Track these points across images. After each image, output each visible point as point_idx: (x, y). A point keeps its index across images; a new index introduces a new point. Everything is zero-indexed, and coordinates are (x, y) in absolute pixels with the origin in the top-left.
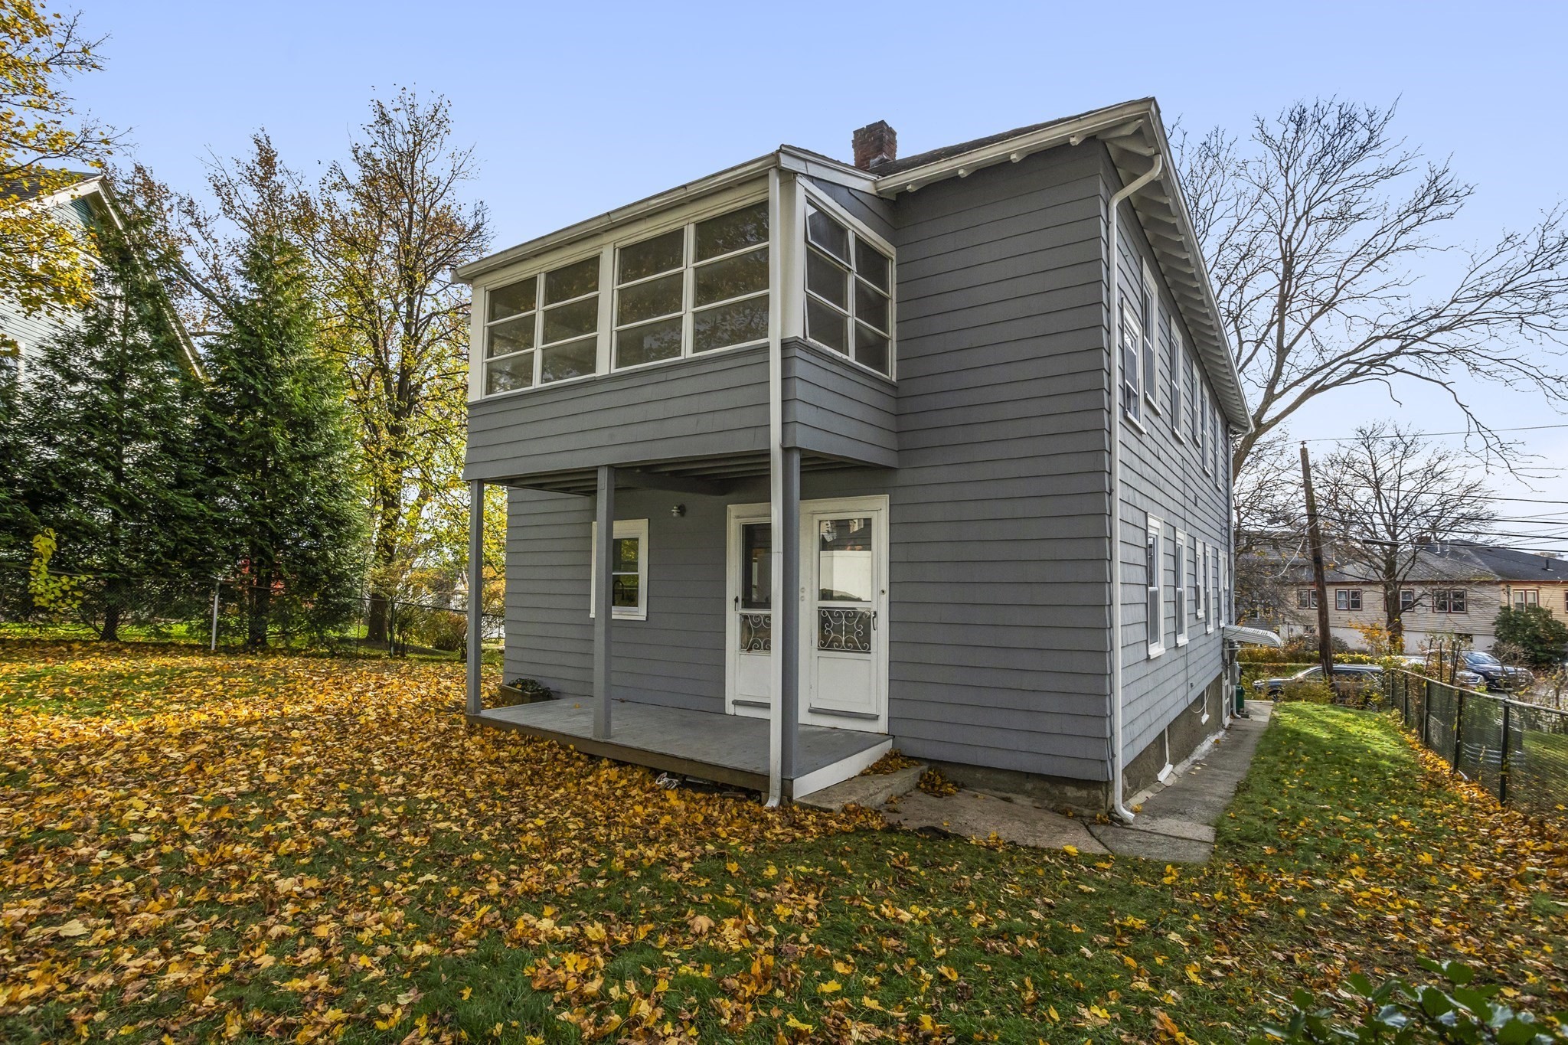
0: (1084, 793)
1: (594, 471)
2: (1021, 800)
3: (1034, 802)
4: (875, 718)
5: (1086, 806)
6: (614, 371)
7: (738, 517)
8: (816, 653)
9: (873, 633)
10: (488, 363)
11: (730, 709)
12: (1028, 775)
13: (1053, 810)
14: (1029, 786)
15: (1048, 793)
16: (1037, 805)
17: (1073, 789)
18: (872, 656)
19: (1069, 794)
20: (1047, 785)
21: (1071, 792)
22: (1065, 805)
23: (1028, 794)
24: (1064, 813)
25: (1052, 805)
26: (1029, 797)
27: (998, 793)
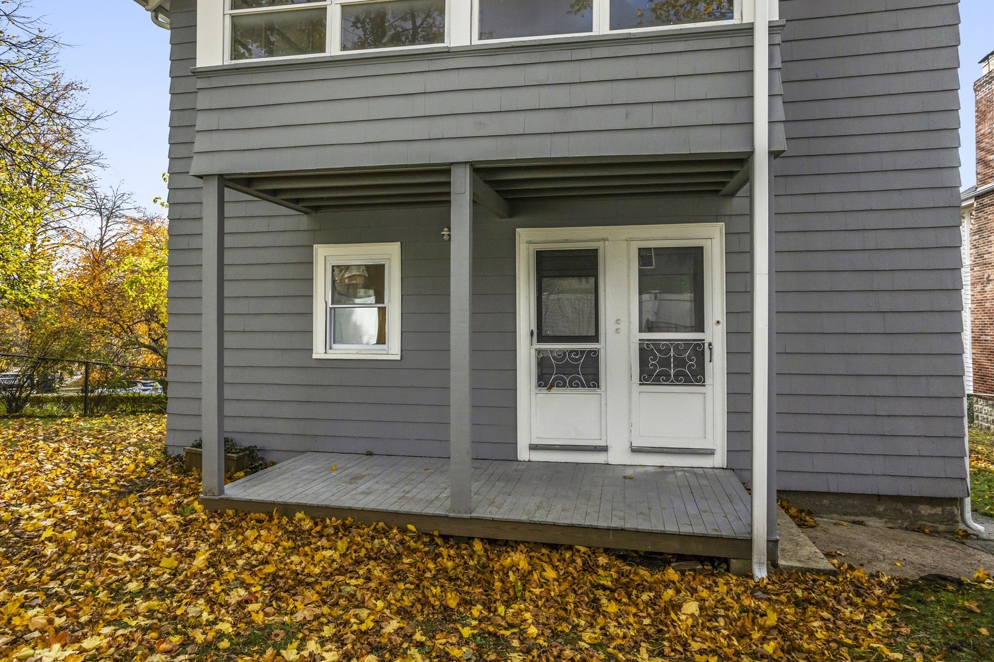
0: (938, 510)
1: (445, 170)
2: (873, 522)
3: (886, 522)
4: (710, 453)
5: (941, 523)
6: (476, 42)
7: (530, 242)
8: (636, 387)
9: (708, 366)
10: (233, 17)
11: (524, 454)
12: (879, 497)
13: (906, 529)
14: (881, 508)
15: (901, 512)
16: (890, 525)
17: (928, 507)
18: (707, 389)
19: (923, 512)
20: (900, 506)
21: (925, 510)
22: (919, 523)
23: (879, 515)
24: (920, 530)
25: (906, 524)
26: (881, 518)
27: (846, 518)
